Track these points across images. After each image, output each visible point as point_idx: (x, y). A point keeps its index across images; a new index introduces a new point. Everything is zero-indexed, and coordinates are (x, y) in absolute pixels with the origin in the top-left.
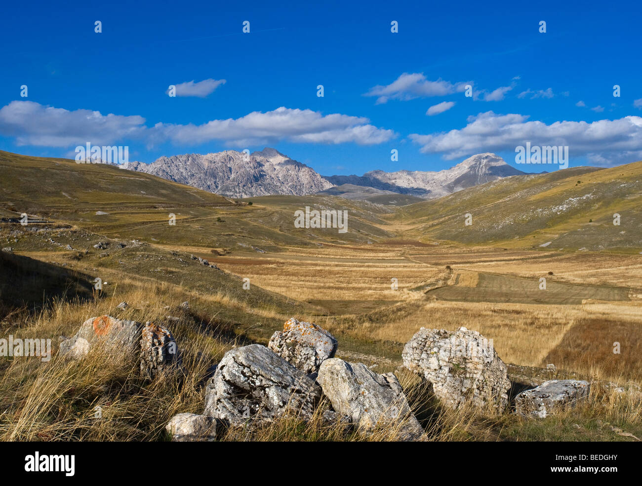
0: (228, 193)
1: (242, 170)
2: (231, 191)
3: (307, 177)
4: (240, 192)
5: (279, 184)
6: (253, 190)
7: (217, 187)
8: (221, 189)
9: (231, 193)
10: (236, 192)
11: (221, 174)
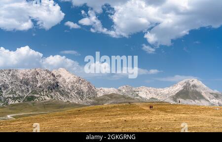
0: (36, 95)
1: (46, 81)
2: (38, 94)
3: (87, 87)
4: (44, 95)
5: (69, 91)
6: (52, 94)
7: (28, 91)
8: (31, 92)
9: (38, 96)
10: (42, 95)
11: (32, 83)
